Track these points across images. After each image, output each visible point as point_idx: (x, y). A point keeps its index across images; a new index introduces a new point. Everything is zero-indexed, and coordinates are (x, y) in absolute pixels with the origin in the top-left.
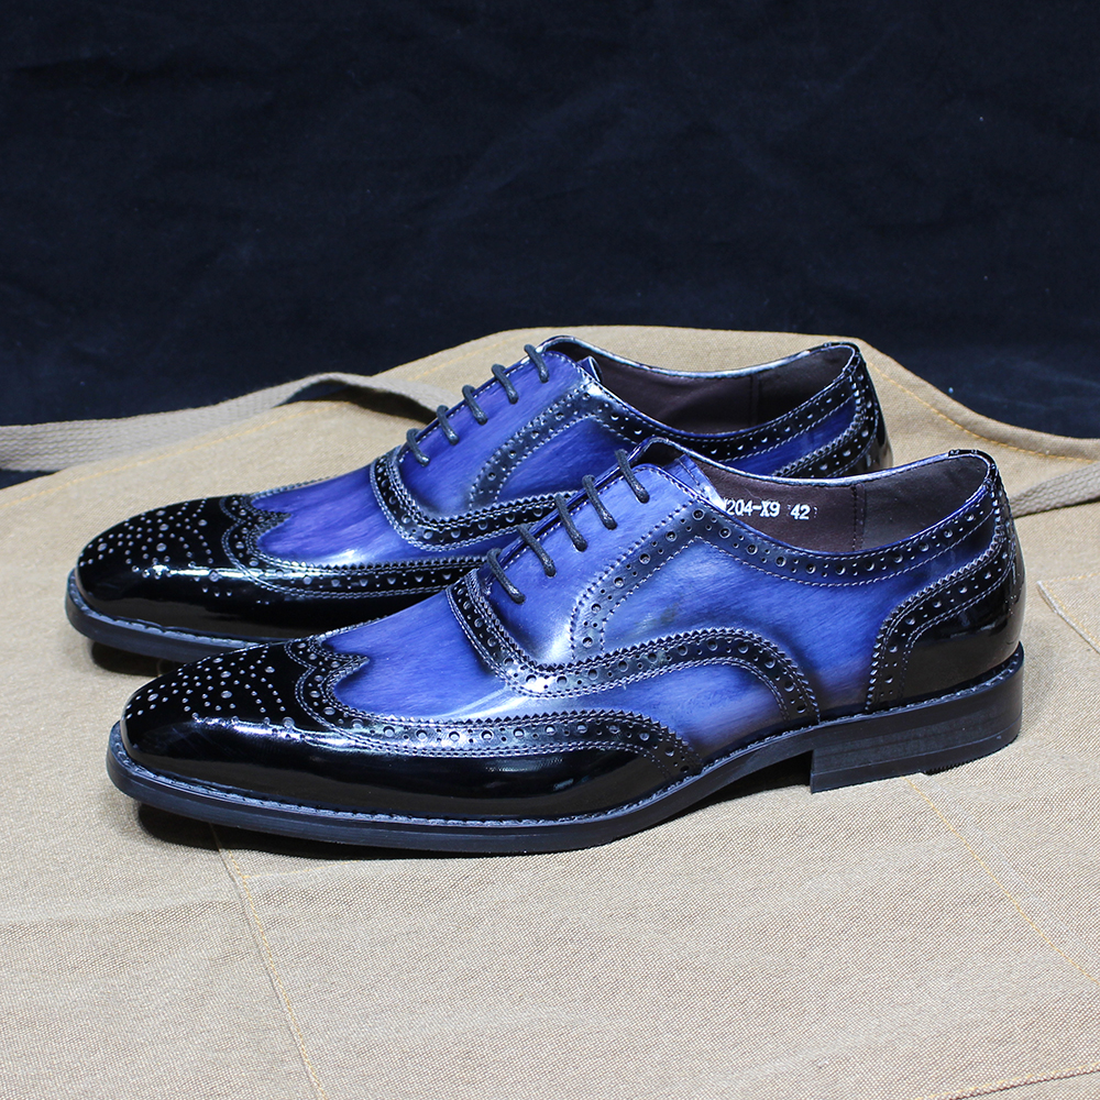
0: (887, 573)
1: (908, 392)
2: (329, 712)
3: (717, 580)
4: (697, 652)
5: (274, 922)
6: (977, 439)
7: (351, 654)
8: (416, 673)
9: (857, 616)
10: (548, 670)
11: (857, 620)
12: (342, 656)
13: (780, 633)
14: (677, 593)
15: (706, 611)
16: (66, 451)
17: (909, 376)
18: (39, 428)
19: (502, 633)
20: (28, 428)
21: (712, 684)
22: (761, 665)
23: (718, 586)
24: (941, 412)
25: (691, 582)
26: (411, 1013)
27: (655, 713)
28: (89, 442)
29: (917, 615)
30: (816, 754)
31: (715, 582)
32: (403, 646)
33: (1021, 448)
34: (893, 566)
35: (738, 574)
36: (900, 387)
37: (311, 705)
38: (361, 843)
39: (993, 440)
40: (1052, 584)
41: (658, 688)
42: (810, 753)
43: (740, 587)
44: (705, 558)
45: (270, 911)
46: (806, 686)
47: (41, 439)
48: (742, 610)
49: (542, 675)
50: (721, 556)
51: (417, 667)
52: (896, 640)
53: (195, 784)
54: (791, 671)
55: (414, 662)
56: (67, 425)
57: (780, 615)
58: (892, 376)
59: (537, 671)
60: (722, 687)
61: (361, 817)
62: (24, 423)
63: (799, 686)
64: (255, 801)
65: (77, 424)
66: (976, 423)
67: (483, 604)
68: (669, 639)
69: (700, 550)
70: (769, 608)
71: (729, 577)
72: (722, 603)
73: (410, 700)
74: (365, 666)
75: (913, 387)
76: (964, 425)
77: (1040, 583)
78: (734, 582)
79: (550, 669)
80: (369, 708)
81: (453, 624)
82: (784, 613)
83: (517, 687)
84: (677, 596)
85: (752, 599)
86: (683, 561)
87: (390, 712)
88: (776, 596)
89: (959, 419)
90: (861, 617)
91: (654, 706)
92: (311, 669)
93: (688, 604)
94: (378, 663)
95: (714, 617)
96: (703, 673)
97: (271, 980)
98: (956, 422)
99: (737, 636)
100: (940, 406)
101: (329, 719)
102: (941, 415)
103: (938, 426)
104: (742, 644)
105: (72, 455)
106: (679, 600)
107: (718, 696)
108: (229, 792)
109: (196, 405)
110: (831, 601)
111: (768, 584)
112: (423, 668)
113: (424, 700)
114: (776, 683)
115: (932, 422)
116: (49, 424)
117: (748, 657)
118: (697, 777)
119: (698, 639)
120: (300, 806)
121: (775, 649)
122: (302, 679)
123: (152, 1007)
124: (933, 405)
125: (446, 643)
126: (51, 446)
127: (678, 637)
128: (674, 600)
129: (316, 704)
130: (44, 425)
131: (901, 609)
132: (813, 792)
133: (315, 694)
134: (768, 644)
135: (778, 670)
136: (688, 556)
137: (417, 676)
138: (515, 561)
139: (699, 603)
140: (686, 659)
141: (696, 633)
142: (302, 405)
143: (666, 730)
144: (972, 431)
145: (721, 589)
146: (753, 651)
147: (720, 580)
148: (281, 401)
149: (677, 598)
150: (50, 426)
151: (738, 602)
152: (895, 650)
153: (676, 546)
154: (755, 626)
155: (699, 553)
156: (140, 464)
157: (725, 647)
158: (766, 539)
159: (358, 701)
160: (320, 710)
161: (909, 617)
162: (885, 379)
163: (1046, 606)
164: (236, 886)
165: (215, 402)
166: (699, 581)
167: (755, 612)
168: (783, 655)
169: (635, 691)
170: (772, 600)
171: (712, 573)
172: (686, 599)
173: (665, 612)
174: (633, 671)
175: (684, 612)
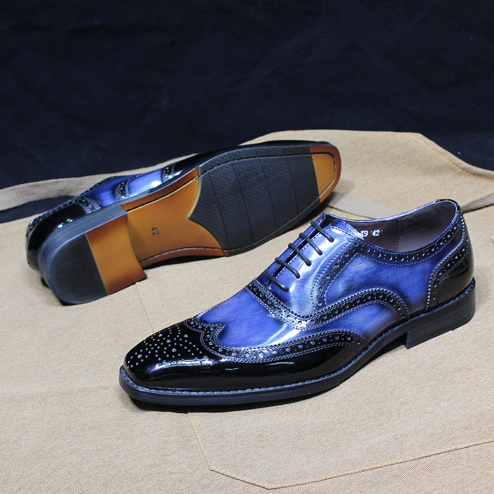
0: (429, 255)
1: (440, 156)
2: (220, 350)
4: (363, 301)
6: (469, 175)
7: (216, 323)
8: (249, 327)
9: (421, 275)
10: (306, 318)
11: (421, 277)
12: (213, 325)
13: (393, 287)
14: (352, 277)
15: (364, 283)
17: (440, 149)
19: (282, 305)
21: (371, 312)
22: (388, 301)
24: (454, 164)
25: (357, 272)
27: (351, 328)
29: (442, 271)
30: (409, 332)
31: (366, 271)
32: (238, 316)
34: (431, 253)
35: (375, 266)
36: (437, 153)
37: (211, 349)
38: (243, 402)
39: (476, 175)
41: (350, 318)
42: (407, 333)
43: (376, 271)
44: (361, 262)
46: (405, 307)
48: (378, 280)
49: (303, 320)
50: (367, 259)
51: (249, 325)
52: (436, 282)
53: (168, 390)
54: (399, 302)
55: (246, 323)
57: (392, 280)
59: (301, 318)
60: (374, 313)
61: (240, 392)
63: (403, 307)
64: (195, 393)
67: (269, 294)
68: (352, 297)
69: (359, 259)
70: (388, 278)
71: (371, 268)
72: (370, 279)
73: (251, 339)
74: (225, 328)
75: (442, 154)
76: (464, 169)
78: (374, 270)
79: (307, 317)
80: (236, 346)
81: (257, 304)
82: (394, 279)
83: (295, 327)
84: (352, 279)
85: (381, 275)
86: (353, 264)
87: (245, 346)
88: (390, 273)
89: (462, 166)
90: (422, 275)
91: (350, 326)
92: (203, 333)
93: (357, 281)
94: (230, 326)
95: (368, 285)
96: (367, 309)
99: (377, 291)
100: (453, 161)
101: (221, 353)
102: (454, 165)
103: (453, 170)
104: (380, 294)
106: (353, 280)
107: (373, 317)
108: (183, 391)
110: (411, 271)
111: (386, 268)
112: (251, 325)
113: (257, 339)
114: (394, 307)
115: (450, 168)
117: (383, 299)
118: (367, 351)
119: (363, 295)
120: (214, 391)
121: (393, 294)
122: (202, 337)
124: (451, 161)
125: (258, 313)
127: (355, 295)
128: (351, 281)
129: (213, 348)
131: (437, 269)
132: (408, 348)
133: (211, 344)
134: (390, 292)
135: (394, 302)
136: (354, 262)
137: (250, 329)
138: (280, 274)
139: (361, 280)
140: (359, 304)
141: (362, 293)
143: (356, 334)
144: (467, 171)
145: (369, 273)
146: (384, 296)
147: (368, 269)
149: (352, 280)
151: (376, 277)
152: (436, 286)
153: (349, 258)
154: (384, 286)
155: (358, 260)
157: (373, 296)
158: (383, 250)
159: (229, 344)
160: (216, 349)
161: (439, 272)
162: (431, 151)
166: (360, 271)
167: (383, 280)
168: (396, 296)
169: (342, 321)
170: (389, 274)
171: (364, 267)
172: (356, 279)
173: (348, 286)
174: (340, 312)
175: (356, 285)
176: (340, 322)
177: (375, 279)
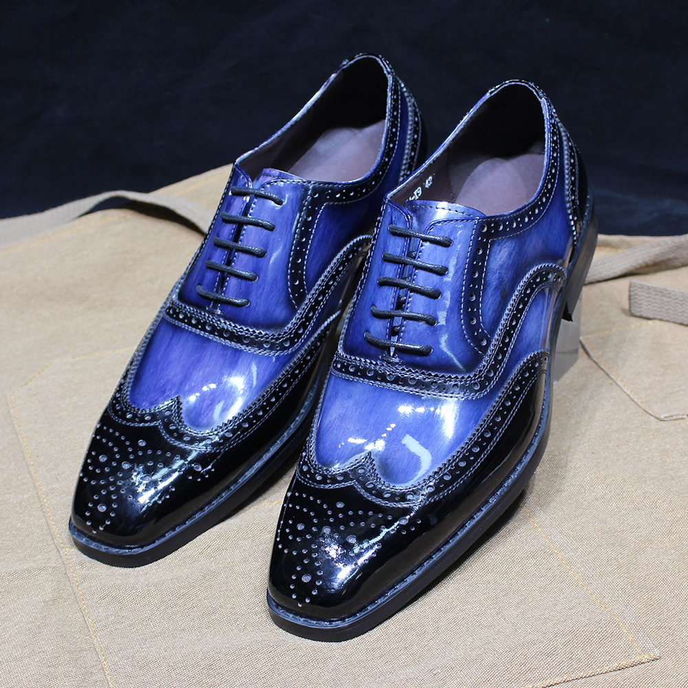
3: (510, 254)
4: (525, 300)
5: (85, 578)
14: (500, 278)
15: (515, 275)
21: (539, 309)
22: (547, 280)
23: (512, 257)
25: (501, 266)
26: (175, 637)
27: (532, 348)
31: (510, 257)
35: (516, 243)
41: (525, 335)
43: (520, 249)
44: (500, 248)
45: (83, 572)
46: (564, 272)
48: (526, 259)
50: (505, 240)
57: (539, 246)
60: (542, 307)
63: (562, 274)
68: (512, 305)
69: (495, 246)
70: (534, 248)
72: (518, 265)
78: (517, 248)
79: (480, 372)
82: (540, 244)
84: (500, 280)
85: (527, 250)
86: (492, 259)
88: (533, 239)
91: (529, 345)
93: (507, 279)
95: (519, 275)
96: (534, 308)
97: (83, 616)
99: (533, 275)
104: (537, 277)
106: (502, 281)
111: (528, 235)
117: (541, 281)
119: (521, 293)
121: (548, 266)
123: (7, 636)
127: (514, 300)
134: (545, 266)
136: (492, 254)
139: (510, 274)
140: (524, 308)
141: (518, 290)
143: (540, 352)
146: (541, 275)
147: (511, 253)
151: (523, 258)
153: (484, 254)
154: (536, 262)
155: (496, 248)
157: (531, 286)
164: (61, 557)
166: (504, 263)
167: (531, 255)
168: (551, 266)
169: (518, 346)
170: (533, 242)
171: (506, 254)
172: (505, 277)
173: (501, 293)
174: (511, 336)
175: (508, 285)
176: (518, 349)
177: (524, 260)
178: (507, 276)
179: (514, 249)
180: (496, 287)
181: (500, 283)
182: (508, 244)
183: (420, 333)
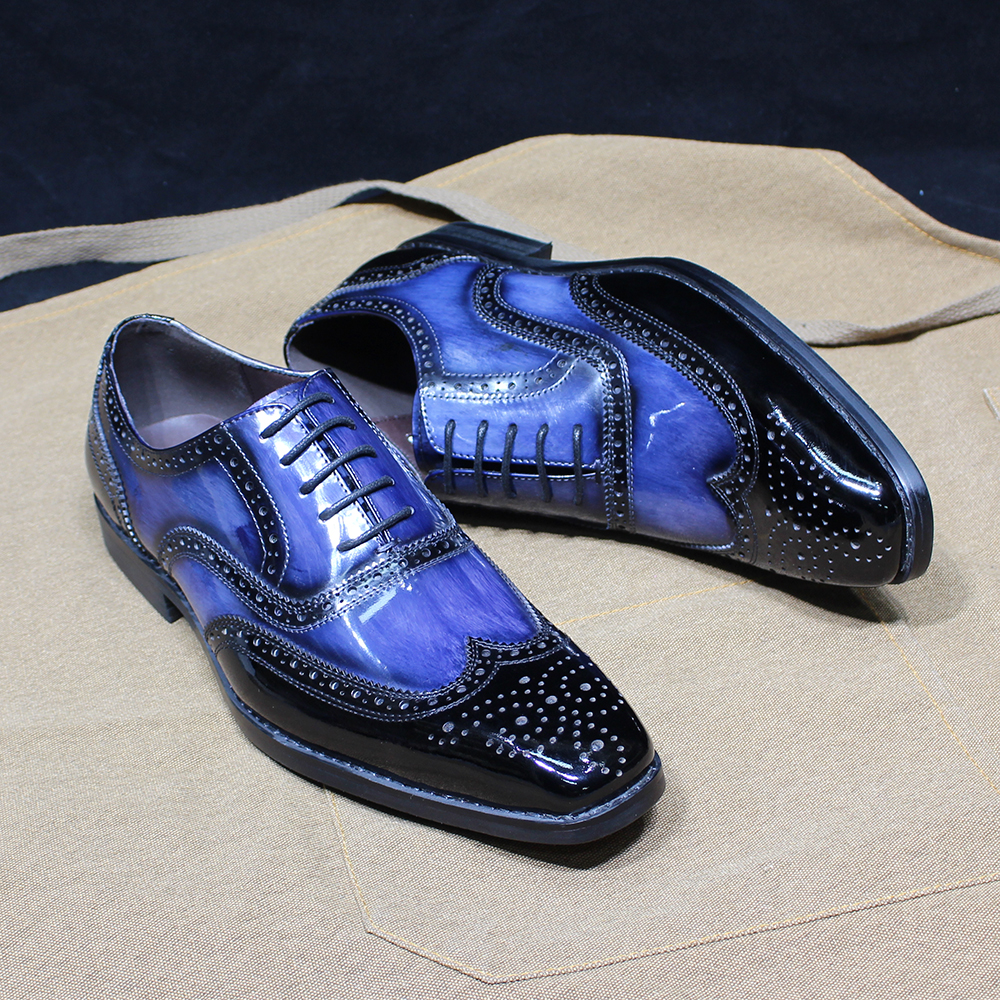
1: (881, 202)
6: (940, 245)
16: (152, 245)
18: (128, 226)
20: (119, 227)
28: (171, 237)
33: (979, 253)
36: (874, 197)
39: (955, 246)
40: (995, 392)
47: (129, 235)
56: (152, 222)
58: (868, 187)
62: (114, 222)
65: (160, 221)
66: (940, 232)
75: (887, 199)
76: (930, 233)
77: (985, 391)
84: (490, 354)
89: (926, 227)
98: (922, 230)
102: (910, 224)
105: (156, 248)
106: (491, 351)
109: (263, 201)
115: (901, 228)
116: (136, 222)
124: (903, 215)
126: (138, 242)
130: (132, 224)
142: (354, 207)
144: (937, 238)
147: (460, 345)
148: (335, 204)
150: (138, 224)
156: (214, 262)
162: (862, 191)
163: (990, 414)
165: (280, 197)
170: (447, 318)
172: (487, 348)
175: (496, 343)
177: (468, 327)
178: (486, 344)
179: (454, 343)
180: (499, 357)
181: (494, 353)
182: (448, 350)
183: (560, 442)
